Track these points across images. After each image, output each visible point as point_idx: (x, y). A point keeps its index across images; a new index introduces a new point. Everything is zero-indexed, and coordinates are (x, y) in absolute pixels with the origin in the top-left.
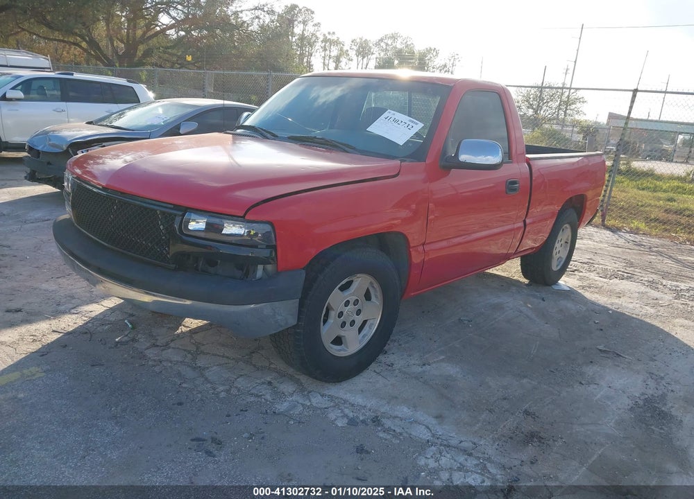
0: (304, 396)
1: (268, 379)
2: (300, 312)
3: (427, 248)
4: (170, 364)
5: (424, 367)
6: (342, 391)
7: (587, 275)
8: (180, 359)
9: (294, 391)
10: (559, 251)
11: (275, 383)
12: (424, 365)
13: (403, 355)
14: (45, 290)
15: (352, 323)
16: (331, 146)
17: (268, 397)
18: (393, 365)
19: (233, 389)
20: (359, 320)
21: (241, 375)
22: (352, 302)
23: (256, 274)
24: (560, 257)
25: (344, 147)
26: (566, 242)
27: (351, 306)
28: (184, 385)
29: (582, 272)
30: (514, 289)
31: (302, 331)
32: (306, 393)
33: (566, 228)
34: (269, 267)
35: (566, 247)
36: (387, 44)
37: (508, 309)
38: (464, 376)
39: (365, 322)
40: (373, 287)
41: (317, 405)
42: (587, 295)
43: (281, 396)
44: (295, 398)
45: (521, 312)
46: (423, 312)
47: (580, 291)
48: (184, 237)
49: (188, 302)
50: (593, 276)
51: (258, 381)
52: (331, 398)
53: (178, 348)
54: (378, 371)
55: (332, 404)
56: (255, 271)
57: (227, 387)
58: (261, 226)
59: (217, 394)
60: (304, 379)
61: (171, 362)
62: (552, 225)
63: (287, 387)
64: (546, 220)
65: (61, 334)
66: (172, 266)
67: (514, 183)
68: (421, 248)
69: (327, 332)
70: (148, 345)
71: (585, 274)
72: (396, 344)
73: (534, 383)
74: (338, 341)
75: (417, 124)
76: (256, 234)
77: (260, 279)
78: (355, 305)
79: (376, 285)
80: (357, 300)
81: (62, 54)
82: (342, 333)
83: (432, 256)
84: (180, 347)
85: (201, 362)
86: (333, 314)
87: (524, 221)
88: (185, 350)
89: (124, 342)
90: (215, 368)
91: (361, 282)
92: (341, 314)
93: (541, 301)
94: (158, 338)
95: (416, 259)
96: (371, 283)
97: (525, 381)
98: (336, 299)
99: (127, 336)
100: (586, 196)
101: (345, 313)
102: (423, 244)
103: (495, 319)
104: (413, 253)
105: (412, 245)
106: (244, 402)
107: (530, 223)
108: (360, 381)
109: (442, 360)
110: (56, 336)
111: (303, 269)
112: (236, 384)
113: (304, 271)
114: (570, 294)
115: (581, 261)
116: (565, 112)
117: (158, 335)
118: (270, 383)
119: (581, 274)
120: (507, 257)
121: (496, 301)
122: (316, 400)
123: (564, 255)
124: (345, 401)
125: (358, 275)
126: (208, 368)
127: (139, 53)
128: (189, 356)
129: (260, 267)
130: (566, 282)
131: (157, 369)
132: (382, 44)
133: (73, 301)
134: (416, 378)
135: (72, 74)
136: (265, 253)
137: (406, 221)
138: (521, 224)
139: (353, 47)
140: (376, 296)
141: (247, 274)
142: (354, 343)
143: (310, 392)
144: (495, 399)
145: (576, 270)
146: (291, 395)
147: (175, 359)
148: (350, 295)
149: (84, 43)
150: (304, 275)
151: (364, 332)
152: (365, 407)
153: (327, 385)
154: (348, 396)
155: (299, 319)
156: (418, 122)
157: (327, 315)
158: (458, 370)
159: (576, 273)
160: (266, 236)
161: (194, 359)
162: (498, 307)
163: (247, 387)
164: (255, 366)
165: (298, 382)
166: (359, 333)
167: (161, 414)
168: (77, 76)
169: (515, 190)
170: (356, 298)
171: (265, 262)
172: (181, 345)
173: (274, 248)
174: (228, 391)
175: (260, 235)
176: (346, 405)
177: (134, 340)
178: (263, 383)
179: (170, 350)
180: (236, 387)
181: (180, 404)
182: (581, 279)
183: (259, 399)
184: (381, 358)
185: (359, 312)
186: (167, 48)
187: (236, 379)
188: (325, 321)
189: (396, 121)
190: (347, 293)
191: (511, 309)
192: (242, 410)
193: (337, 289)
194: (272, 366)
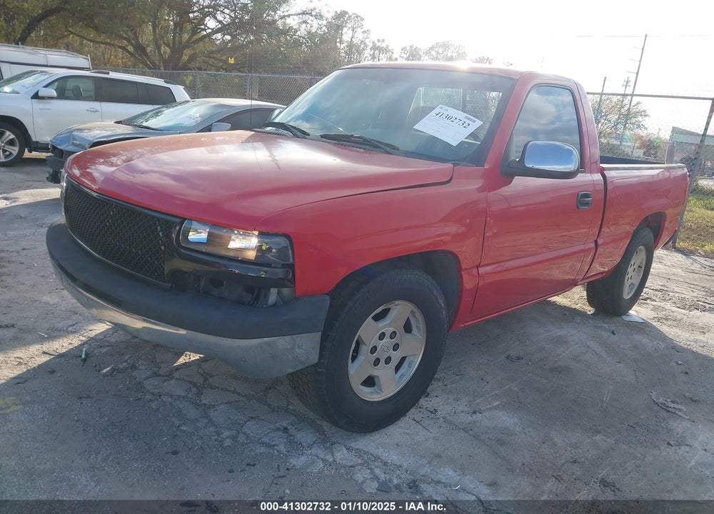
0: (326, 448)
1: (285, 424)
2: (322, 348)
3: (482, 270)
4: (170, 400)
5: (474, 416)
6: (372, 443)
7: (662, 304)
8: (182, 393)
9: (314, 442)
10: (632, 276)
11: (292, 430)
12: (474, 413)
13: (448, 399)
14: (45, 303)
15: (388, 360)
16: (370, 145)
17: (282, 448)
18: (436, 411)
19: (241, 435)
20: (396, 357)
21: (252, 418)
22: (388, 335)
23: (268, 300)
24: (632, 283)
25: (385, 147)
26: (639, 267)
27: (386, 340)
28: (183, 428)
29: (655, 300)
30: (578, 319)
31: (325, 370)
32: (328, 444)
33: (641, 250)
34: (286, 291)
35: (639, 271)
36: (438, 53)
37: (572, 343)
38: (524, 429)
39: (403, 359)
40: (415, 317)
41: (341, 462)
42: (664, 329)
43: (296, 447)
44: (314, 451)
45: (588, 347)
46: (473, 344)
47: (654, 324)
48: (183, 251)
49: (183, 332)
50: (668, 305)
51: (272, 426)
52: (359, 453)
53: (183, 379)
54: (417, 420)
55: (360, 461)
56: (266, 296)
57: (234, 432)
58: (277, 239)
59: (221, 441)
60: (326, 426)
61: (172, 396)
62: (626, 246)
63: (306, 436)
64: (620, 240)
65: (52, 357)
66: (166, 284)
67: (587, 196)
68: (475, 271)
69: (357, 371)
70: (149, 373)
71: (659, 304)
72: (440, 384)
73: (611, 441)
74: (370, 382)
75: (474, 121)
76: (269, 250)
77: (274, 305)
78: (391, 338)
79: (418, 315)
80: (395, 332)
81: (110, 58)
82: (375, 372)
83: (488, 280)
84: (185, 378)
85: (207, 398)
86: (365, 349)
87: (596, 242)
88: (190, 382)
89: (122, 369)
90: (223, 406)
91: (400, 310)
92: (374, 350)
93: (611, 335)
94: (162, 365)
95: (469, 283)
96: (412, 312)
97: (598, 438)
98: (369, 331)
99: (126, 361)
100: (666, 215)
101: (379, 348)
102: (478, 267)
103: (559, 355)
104: (465, 277)
105: (464, 266)
106: (253, 453)
107: (603, 244)
108: (396, 432)
109: (496, 408)
110: (45, 359)
111: (328, 294)
112: (245, 430)
113: (328, 298)
114: (642, 327)
115: (653, 288)
116: (625, 126)
117: (163, 362)
118: (286, 430)
119: (654, 303)
120: (574, 283)
121: (558, 334)
122: (341, 455)
123: (636, 281)
124: (377, 458)
125: (397, 302)
126: (214, 406)
127: (185, 58)
128: (194, 390)
129: (274, 291)
130: (638, 312)
131: (154, 405)
132: (433, 53)
133: (74, 317)
134: (465, 430)
135: (108, 73)
136: (280, 273)
137: (457, 237)
138: (593, 245)
139: (403, 55)
140: (418, 328)
141: (257, 299)
142: (390, 384)
143: (333, 444)
144: (563, 461)
145: (648, 298)
146: (310, 447)
147: (178, 394)
148: (386, 326)
149: (130, 46)
150: (328, 303)
151: (402, 371)
152: (400, 466)
153: (354, 435)
154: (380, 451)
155: (321, 356)
156: (476, 119)
157: (357, 351)
158: (516, 421)
159: (648, 301)
160: (282, 252)
161: (199, 394)
162: (560, 341)
163: (257, 434)
164: (269, 406)
165: (319, 430)
166: (396, 373)
167: (149, 466)
168: (113, 75)
169: (587, 204)
170: (392, 329)
171: (279, 284)
172: (187, 376)
173: (292, 267)
174: (234, 438)
175: (274, 250)
176: (376, 464)
177: (133, 367)
178: (278, 429)
179: (173, 381)
180: (245, 434)
181: (175, 453)
182: (655, 309)
183: (271, 451)
184: (423, 402)
185: (396, 347)
186: (212, 52)
187: (245, 422)
188: (354, 358)
189: (448, 117)
190: (382, 324)
191: (577, 344)
192: (248, 465)
193: (369, 319)
194: (290, 407)
